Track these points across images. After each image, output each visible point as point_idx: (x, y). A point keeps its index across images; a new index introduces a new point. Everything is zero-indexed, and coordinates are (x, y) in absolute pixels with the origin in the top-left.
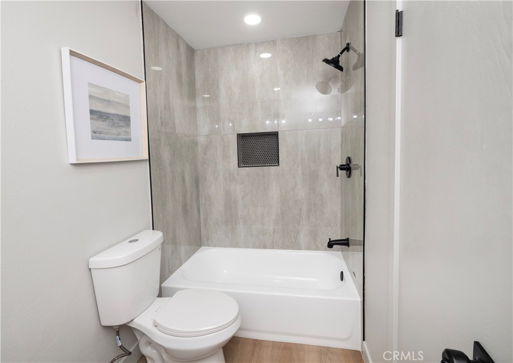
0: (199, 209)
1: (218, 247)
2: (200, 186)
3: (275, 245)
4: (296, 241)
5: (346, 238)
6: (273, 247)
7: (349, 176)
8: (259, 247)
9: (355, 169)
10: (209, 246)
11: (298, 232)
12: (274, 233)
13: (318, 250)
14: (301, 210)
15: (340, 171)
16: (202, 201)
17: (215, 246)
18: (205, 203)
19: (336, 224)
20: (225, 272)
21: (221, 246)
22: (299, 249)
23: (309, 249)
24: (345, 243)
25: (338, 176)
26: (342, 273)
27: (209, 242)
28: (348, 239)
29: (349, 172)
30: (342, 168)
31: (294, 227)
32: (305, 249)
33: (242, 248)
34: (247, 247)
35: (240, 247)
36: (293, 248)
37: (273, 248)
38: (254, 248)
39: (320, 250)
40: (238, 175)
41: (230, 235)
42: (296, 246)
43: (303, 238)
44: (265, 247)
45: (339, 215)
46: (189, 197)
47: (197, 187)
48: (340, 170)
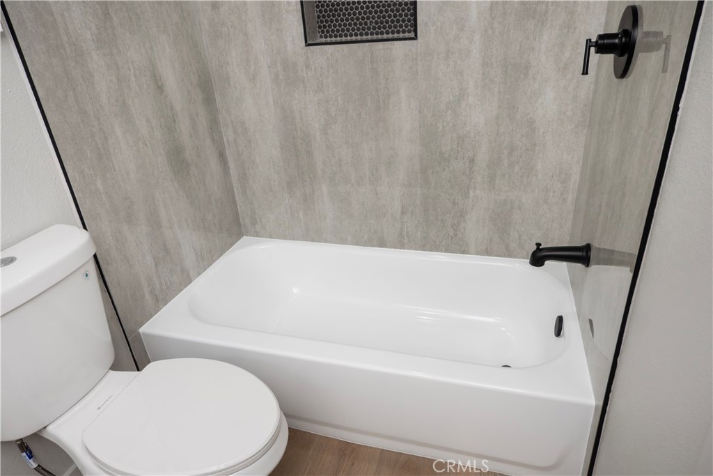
0: (222, 156)
1: (278, 238)
2: (218, 97)
3: (406, 240)
4: (456, 235)
5: (584, 244)
6: (401, 244)
7: (623, 72)
8: (369, 243)
9: (650, 48)
10: (258, 236)
11: (462, 215)
12: (403, 213)
13: (510, 256)
14: (472, 161)
15: (594, 57)
16: (228, 135)
17: (271, 237)
18: (235, 141)
19: (565, 200)
20: (295, 290)
21: (285, 237)
22: (464, 253)
23: (488, 252)
24: (580, 255)
25: (585, 72)
26: (560, 320)
27: (258, 227)
28: (588, 248)
29: (626, 57)
30: (603, 45)
31: (454, 203)
32: (478, 253)
33: (330, 242)
34: (343, 241)
35: (326, 241)
36: (448, 250)
37: (402, 246)
38: (356, 244)
39: (515, 257)
40: (308, 67)
41: (301, 214)
42: (456, 245)
43: (474, 228)
44: (382, 244)
45: (576, 176)
46: (184, 127)
47: (209, 100)
48: (597, 52)
